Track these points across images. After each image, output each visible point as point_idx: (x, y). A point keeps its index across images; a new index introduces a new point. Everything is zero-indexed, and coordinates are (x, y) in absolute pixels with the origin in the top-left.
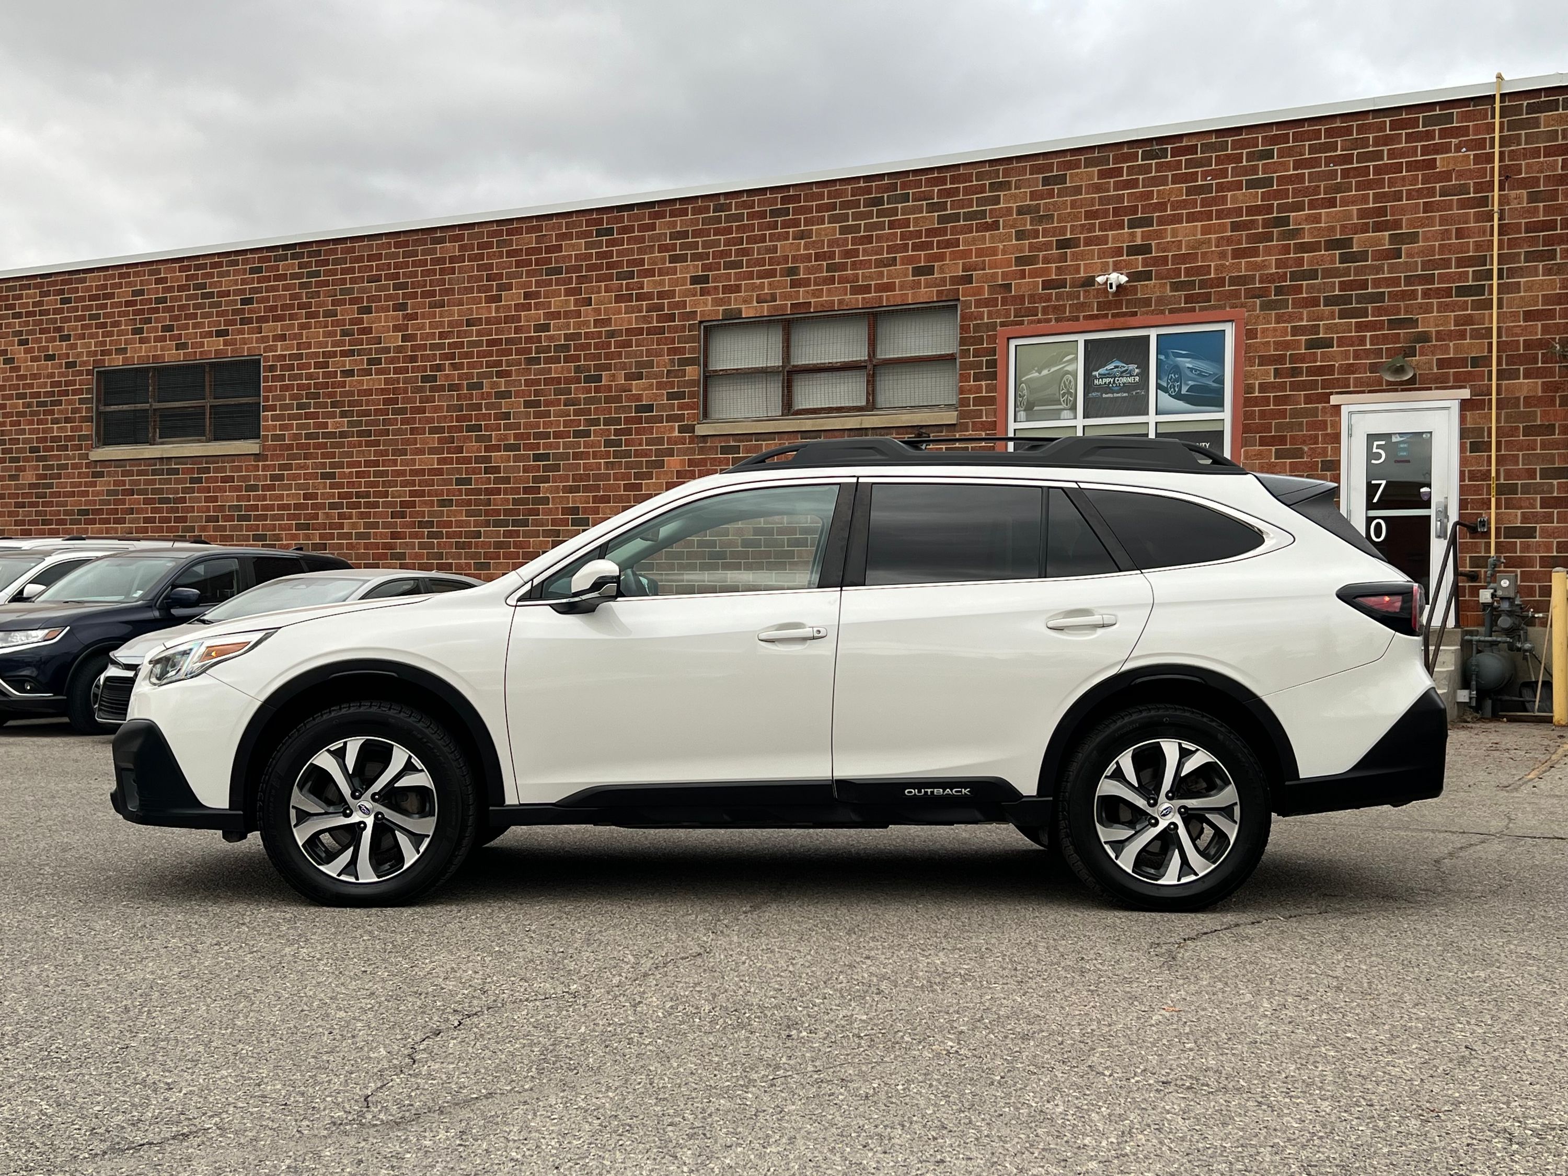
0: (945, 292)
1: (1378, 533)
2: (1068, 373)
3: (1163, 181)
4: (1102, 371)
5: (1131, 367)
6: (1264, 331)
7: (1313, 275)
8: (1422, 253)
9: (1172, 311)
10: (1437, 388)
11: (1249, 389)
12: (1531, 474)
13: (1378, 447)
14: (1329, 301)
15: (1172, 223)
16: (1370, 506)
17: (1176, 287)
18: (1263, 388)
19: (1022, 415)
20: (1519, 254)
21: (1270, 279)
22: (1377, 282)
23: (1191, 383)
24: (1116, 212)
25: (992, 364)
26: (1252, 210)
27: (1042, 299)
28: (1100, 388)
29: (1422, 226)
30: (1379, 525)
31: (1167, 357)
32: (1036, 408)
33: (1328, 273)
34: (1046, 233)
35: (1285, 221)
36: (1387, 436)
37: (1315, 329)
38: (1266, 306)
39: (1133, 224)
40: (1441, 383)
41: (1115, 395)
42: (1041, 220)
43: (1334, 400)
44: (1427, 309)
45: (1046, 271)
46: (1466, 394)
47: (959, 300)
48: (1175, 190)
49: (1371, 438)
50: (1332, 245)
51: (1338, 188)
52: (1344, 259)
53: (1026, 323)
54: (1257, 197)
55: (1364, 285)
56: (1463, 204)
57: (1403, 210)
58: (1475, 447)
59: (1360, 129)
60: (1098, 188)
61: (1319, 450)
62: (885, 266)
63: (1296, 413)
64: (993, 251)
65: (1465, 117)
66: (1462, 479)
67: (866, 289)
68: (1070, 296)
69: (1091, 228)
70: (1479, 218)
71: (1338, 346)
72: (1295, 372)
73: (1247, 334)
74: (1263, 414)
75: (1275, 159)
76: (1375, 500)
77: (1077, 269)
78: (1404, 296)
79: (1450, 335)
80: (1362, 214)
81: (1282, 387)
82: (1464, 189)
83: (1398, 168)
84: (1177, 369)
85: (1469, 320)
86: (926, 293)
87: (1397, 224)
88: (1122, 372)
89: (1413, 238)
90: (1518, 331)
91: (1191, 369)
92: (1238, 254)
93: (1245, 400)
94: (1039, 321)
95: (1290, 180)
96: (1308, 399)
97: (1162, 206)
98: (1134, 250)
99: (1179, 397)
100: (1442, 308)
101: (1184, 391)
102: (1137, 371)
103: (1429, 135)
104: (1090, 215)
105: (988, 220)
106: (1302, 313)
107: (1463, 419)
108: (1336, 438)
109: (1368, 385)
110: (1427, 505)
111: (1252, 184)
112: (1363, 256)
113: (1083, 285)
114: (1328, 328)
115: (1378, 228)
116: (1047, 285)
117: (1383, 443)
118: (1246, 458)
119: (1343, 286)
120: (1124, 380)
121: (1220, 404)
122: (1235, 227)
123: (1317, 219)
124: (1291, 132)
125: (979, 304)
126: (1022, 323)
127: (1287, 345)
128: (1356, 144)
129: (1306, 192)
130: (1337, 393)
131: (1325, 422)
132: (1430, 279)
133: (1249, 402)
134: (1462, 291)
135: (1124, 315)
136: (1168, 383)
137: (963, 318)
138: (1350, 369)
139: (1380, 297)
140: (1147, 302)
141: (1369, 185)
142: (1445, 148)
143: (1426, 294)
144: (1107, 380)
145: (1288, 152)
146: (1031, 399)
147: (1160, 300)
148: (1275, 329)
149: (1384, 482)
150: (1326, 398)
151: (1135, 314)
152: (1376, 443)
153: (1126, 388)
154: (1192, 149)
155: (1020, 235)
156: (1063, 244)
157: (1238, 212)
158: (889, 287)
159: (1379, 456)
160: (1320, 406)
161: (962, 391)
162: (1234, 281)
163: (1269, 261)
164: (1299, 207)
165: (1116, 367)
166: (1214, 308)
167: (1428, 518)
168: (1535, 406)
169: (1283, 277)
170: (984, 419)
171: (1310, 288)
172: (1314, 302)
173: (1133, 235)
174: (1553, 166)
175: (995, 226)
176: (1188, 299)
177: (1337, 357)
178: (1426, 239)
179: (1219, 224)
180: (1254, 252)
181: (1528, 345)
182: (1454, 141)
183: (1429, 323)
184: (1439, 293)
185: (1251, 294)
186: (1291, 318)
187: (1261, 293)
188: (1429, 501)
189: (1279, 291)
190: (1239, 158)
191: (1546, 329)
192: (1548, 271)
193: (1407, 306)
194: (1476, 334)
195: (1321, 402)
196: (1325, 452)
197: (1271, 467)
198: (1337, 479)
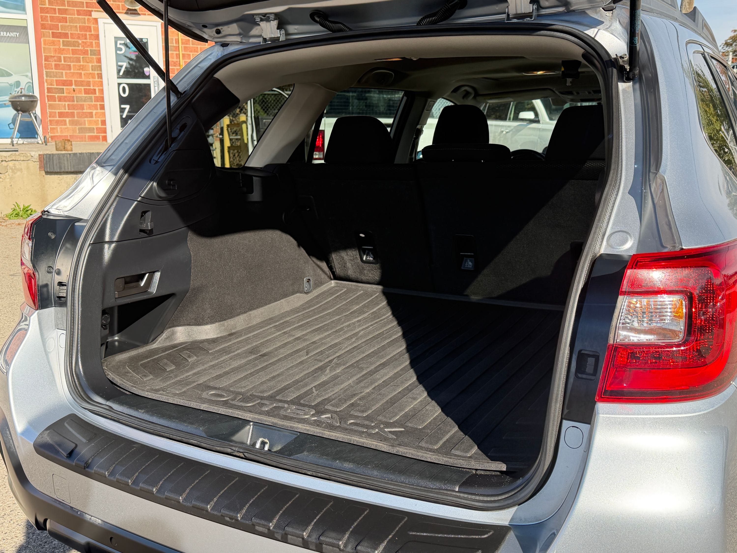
1: (124, 92)
10: (149, 15)
11: (42, 2)
13: (120, 44)
16: (119, 77)
30: (124, 87)
43: (94, 15)
49: (117, 39)
61: (88, 44)
63: (72, 21)
74: (52, 19)
76: (121, 74)
81: (63, 3)
93: (41, 9)
96: (79, 12)
107: (163, 33)
108: (97, 37)
110: (148, 77)
117: (123, 42)
118: (45, 44)
121: (23, 9)
130: (95, 11)
131: (90, 27)
149: (125, 64)
150: (89, 14)
152: (119, 42)
159: (120, 49)
160: (86, 17)
167: (149, 85)
188: (150, 75)
195: (87, 15)
196: (91, 45)
197: (61, 51)
198: (99, 61)
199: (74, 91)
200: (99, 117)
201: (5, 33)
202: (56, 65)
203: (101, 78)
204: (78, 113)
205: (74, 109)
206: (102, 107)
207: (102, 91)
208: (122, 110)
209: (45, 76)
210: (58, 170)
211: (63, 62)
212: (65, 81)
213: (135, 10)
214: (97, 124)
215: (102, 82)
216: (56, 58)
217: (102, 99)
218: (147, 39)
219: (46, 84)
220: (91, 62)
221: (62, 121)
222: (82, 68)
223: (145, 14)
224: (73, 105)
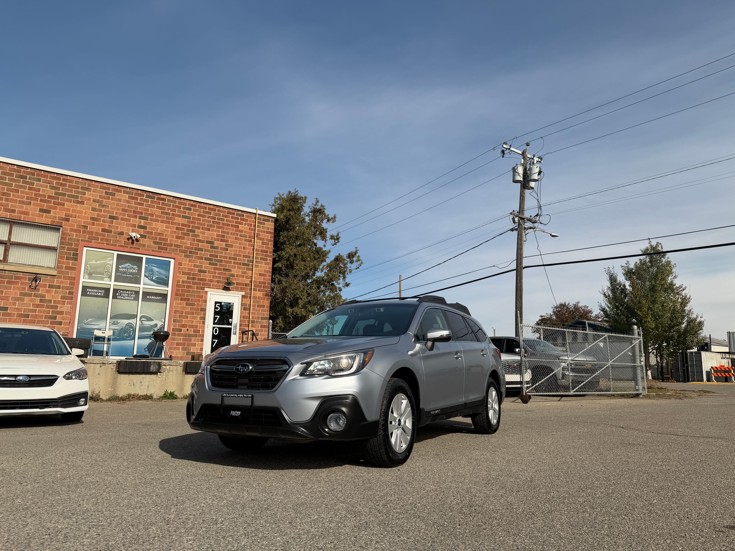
0: (55, 222)
1: (216, 332)
2: (108, 264)
3: (153, 207)
4: (123, 266)
5: (135, 267)
6: (184, 264)
7: (202, 250)
8: (234, 251)
9: (152, 251)
10: (236, 291)
11: (178, 281)
12: (258, 318)
13: (218, 306)
14: (206, 259)
15: (155, 221)
16: (214, 323)
17: (155, 243)
18: (183, 282)
19: (87, 276)
20: (259, 257)
21: (188, 248)
22: (221, 257)
23: (157, 276)
24: (134, 212)
25: (76, 255)
26: (183, 225)
27: (100, 235)
28: (121, 272)
29: (234, 243)
30: (216, 329)
31: (149, 266)
32: (93, 275)
33: (206, 250)
34: (105, 211)
35: (194, 231)
36: (220, 303)
37: (201, 267)
38: (186, 256)
39: (140, 218)
40: (237, 289)
41: (127, 275)
42: (103, 206)
43: (206, 289)
44: (234, 267)
45: (104, 225)
46: (243, 293)
47: (62, 227)
48: (158, 212)
49: (216, 303)
50: (208, 242)
51: (211, 226)
52: (212, 247)
53: (93, 242)
54: (185, 221)
55: (217, 256)
56: (246, 240)
57: (229, 237)
58: (245, 309)
59: (218, 210)
60: (128, 202)
61: (200, 304)
62: (25, 204)
63: (193, 292)
64: (81, 212)
65: (247, 216)
66: (241, 318)
67: (14, 211)
68: (113, 236)
69: (124, 215)
70: (249, 245)
71: (208, 273)
72: (194, 279)
73: (178, 264)
74: (182, 291)
75: (192, 211)
76: (216, 322)
77: (117, 228)
78: (228, 262)
79: (240, 276)
80: (218, 235)
81: (190, 283)
82: (246, 236)
83: (228, 225)
84: (152, 271)
85: (245, 273)
86: (45, 219)
87: (227, 241)
88: (131, 268)
89: (232, 246)
90: (257, 278)
91: (157, 272)
92: (178, 237)
93: (176, 285)
94: (99, 243)
95: (196, 219)
96: (197, 288)
97: (152, 215)
98: (140, 227)
99: (152, 280)
100: (239, 268)
101: (154, 278)
102: (137, 268)
103: (238, 219)
104: (123, 210)
105: (79, 200)
106: (197, 261)
107: (242, 301)
108: (205, 301)
109: (216, 286)
110: (231, 325)
111: (183, 217)
112: (217, 248)
113: (118, 234)
114: (205, 267)
115: (222, 241)
116: (103, 230)
117: (219, 304)
118: (176, 304)
119: (211, 255)
120: (131, 271)
121: (167, 285)
122: (177, 229)
123: (204, 233)
124: (197, 205)
125: (71, 230)
126: (91, 242)
127: (192, 270)
128: (217, 215)
129: (201, 224)
130: (207, 287)
131: (203, 296)
132: (235, 259)
133: (178, 286)
134: (244, 264)
135: (135, 248)
136: (148, 275)
137: (63, 234)
138: (211, 281)
139: (221, 261)
140: (144, 246)
141: (220, 228)
142: (242, 224)
143: (234, 263)
144: (125, 270)
145: (197, 211)
146: (92, 271)
147: (148, 246)
148: (188, 264)
149: (219, 317)
150: (203, 289)
151: (139, 249)
152: (217, 304)
153: (131, 273)
154: (164, 200)
155: (94, 209)
156: (111, 217)
157: (179, 224)
158: (27, 213)
159: (218, 308)
160: (201, 291)
161: (59, 262)
162: (176, 246)
163: (188, 242)
164: (199, 228)
165: (128, 266)
166: (169, 253)
167: (231, 328)
168: (261, 299)
169: (192, 248)
170: (70, 275)
171: (200, 254)
172: (202, 258)
173: (140, 222)
174: (268, 237)
175: (82, 203)
176: (159, 248)
177: (208, 276)
178: (235, 247)
179: (172, 226)
180: (183, 238)
181: (260, 282)
182: (244, 222)
183: (235, 271)
184: (238, 263)
185: (182, 251)
186: (194, 262)
187: (185, 252)
188: (232, 323)
189: (190, 252)
190: (180, 208)
191: (264, 279)
192: (265, 264)
193: (229, 265)
194: (247, 277)
195: (201, 290)
196: (202, 305)
197: (184, 308)
198: (205, 314)
199: (187, 330)
200: (199, 346)
201: (154, 297)
202: (180, 316)
203: (204, 324)
204: (188, 344)
205: (186, 341)
206: (202, 340)
207: (203, 331)
208: (213, 343)
209: (172, 321)
210: (194, 372)
211: (184, 314)
212: (183, 324)
213: (229, 288)
214: (198, 350)
215: (204, 326)
216: (180, 312)
217: (203, 336)
218: (233, 303)
219: (172, 326)
220: (200, 315)
221: (177, 348)
222: (195, 318)
223: (234, 290)
224: (185, 338)
